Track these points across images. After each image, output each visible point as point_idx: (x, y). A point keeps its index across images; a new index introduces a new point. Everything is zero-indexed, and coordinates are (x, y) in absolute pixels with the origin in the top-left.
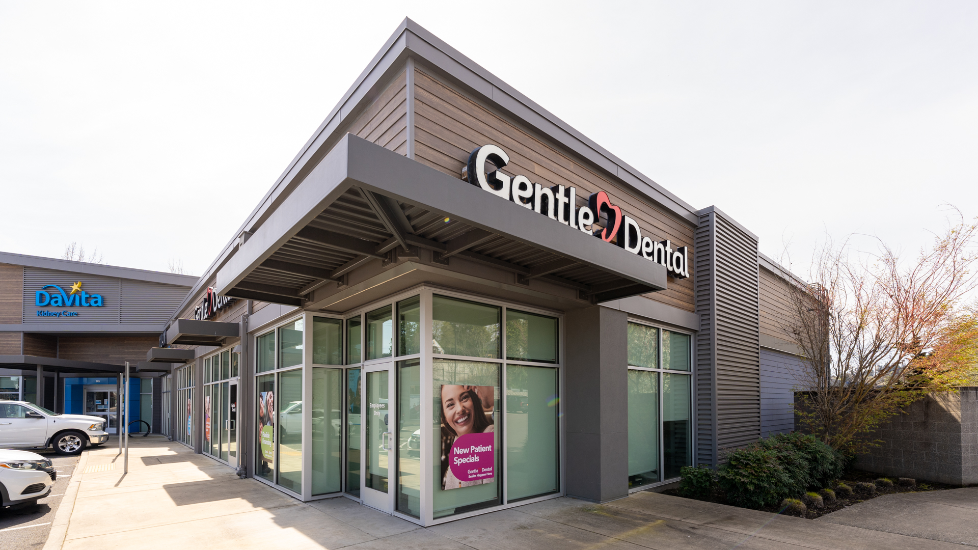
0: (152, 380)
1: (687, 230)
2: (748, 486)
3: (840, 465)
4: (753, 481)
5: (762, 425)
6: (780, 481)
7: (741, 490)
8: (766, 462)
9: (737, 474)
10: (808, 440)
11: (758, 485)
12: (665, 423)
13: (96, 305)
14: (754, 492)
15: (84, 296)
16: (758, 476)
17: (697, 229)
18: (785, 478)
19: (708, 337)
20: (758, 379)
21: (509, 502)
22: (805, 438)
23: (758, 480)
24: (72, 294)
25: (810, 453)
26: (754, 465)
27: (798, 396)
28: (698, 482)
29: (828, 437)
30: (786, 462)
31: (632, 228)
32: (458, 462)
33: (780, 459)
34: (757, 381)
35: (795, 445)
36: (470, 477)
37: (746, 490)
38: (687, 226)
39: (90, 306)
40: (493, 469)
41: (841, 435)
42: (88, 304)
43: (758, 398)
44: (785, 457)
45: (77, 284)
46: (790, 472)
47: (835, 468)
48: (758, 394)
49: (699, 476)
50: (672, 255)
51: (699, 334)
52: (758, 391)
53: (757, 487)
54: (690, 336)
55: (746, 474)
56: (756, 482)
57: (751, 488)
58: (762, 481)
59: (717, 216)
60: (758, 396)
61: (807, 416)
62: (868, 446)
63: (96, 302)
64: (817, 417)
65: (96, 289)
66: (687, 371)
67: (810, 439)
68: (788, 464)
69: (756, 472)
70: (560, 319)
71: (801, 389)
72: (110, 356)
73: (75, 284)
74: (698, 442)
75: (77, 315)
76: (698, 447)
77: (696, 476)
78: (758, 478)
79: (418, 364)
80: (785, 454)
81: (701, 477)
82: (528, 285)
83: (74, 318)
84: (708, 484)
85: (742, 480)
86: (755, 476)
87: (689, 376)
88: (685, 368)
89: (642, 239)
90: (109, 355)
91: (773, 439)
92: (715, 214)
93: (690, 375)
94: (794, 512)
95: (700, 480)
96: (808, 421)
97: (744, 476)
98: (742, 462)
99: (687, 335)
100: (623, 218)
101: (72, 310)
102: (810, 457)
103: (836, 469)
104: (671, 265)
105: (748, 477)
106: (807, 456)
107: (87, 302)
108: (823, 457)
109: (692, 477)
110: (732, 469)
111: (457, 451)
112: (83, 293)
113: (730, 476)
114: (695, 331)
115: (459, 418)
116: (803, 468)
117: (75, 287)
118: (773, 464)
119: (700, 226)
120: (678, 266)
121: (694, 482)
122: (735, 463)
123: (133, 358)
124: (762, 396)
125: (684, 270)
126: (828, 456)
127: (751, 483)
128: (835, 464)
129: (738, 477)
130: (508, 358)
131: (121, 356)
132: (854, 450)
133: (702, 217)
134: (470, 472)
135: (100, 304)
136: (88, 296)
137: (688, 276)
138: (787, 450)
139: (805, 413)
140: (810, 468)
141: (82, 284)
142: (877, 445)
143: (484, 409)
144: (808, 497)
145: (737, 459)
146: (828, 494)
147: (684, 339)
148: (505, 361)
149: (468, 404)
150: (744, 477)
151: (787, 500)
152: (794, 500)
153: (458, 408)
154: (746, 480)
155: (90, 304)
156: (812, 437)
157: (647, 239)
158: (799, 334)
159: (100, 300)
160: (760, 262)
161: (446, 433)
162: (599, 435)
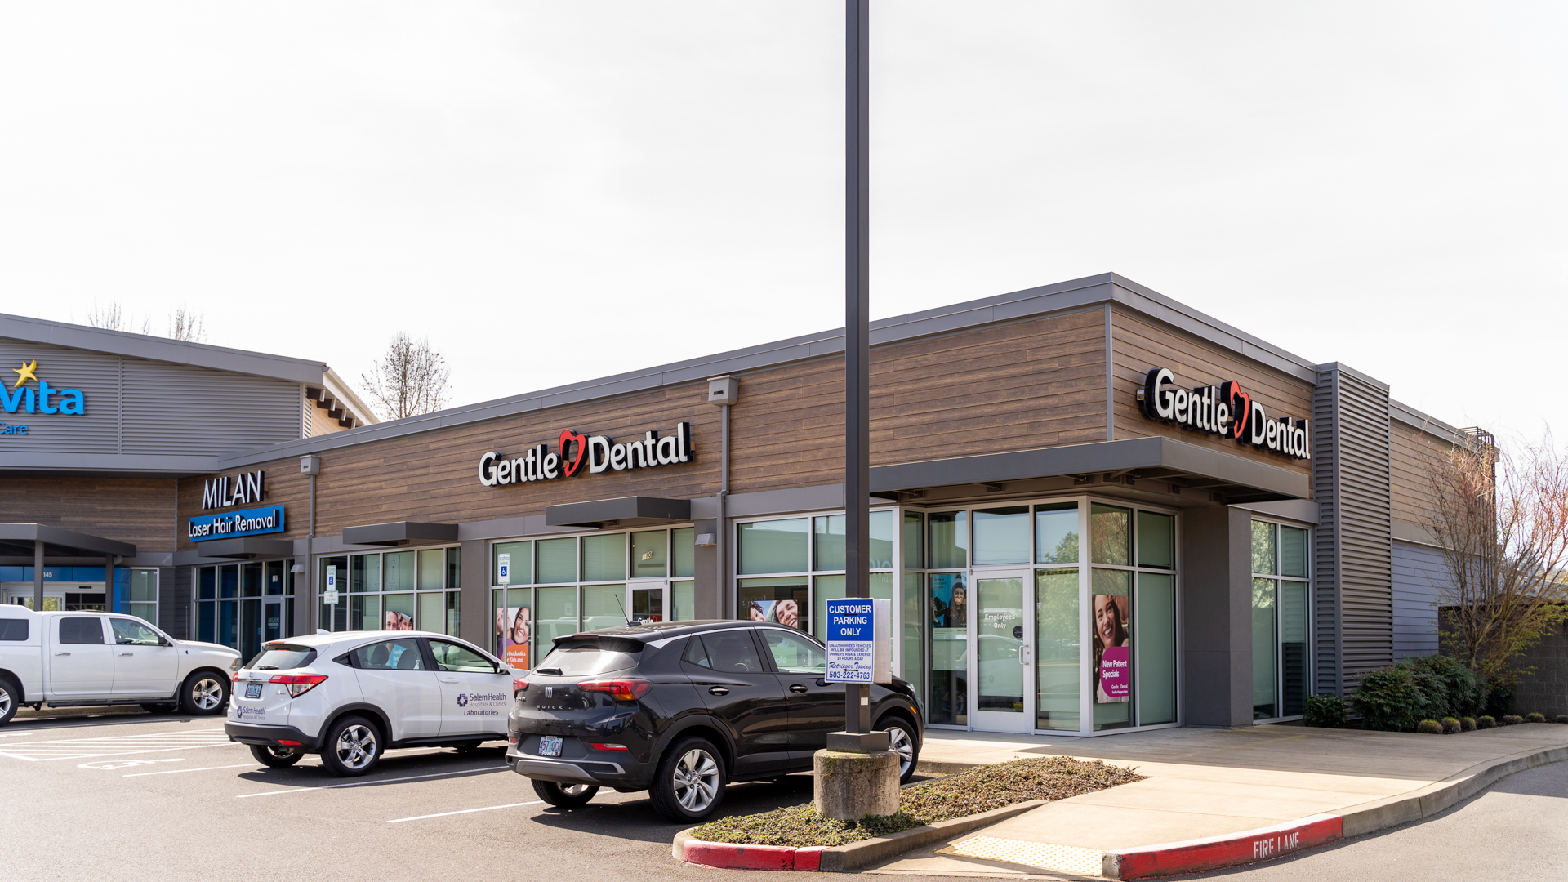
0: (158, 573)
1: (1305, 392)
2: (1385, 709)
3: (1485, 694)
4: (1390, 702)
5: (1394, 648)
6: (1416, 702)
7: (1377, 714)
8: (1402, 682)
9: (1372, 696)
10: (1449, 663)
11: (1395, 706)
12: (1286, 646)
13: (72, 411)
14: (1391, 715)
15: (44, 392)
16: (1395, 696)
17: (1316, 389)
18: (1423, 699)
19: (1330, 533)
20: (1390, 587)
21: (1141, 725)
22: (1445, 660)
23: (1395, 701)
24: (18, 387)
25: (1449, 676)
26: (1390, 685)
27: (1443, 610)
28: (1328, 711)
29: (1474, 664)
30: (1424, 685)
31: (1258, 412)
32: (1106, 675)
33: (1416, 679)
34: (1389, 590)
35: (1433, 667)
36: (1114, 692)
37: (1383, 712)
38: (1304, 387)
39: (58, 412)
40: (1129, 686)
41: (1488, 660)
42: (54, 410)
43: (1389, 614)
44: (1423, 680)
45: (28, 365)
46: (1427, 695)
47: (1477, 699)
48: (1389, 609)
49: (1328, 704)
50: (1293, 434)
51: (1319, 528)
52: (1390, 605)
53: (1394, 708)
54: (1307, 531)
55: (1382, 695)
56: (1393, 703)
57: (1388, 710)
58: (1399, 702)
59: (1341, 374)
60: (1390, 612)
61: (1450, 637)
62: (1521, 675)
63: (70, 405)
64: (1461, 639)
65: (70, 375)
66: (1304, 577)
67: (1450, 661)
68: (1425, 686)
69: (1392, 692)
70: (1176, 517)
71: (1445, 603)
72: (63, 519)
73: (25, 365)
74: (1318, 671)
75: (25, 431)
76: (1318, 678)
77: (1325, 704)
78: (1395, 698)
79: (1077, 572)
80: (1422, 675)
81: (1332, 706)
82: (1179, 493)
83: (19, 439)
84: (1339, 713)
85: (1379, 701)
86: (1392, 697)
87: (1306, 584)
88: (1301, 573)
89: (1267, 422)
90: (60, 517)
91: (1409, 662)
92: (1339, 372)
93: (1308, 583)
94: (1431, 731)
95: (1330, 708)
96: (1451, 643)
97: (1380, 697)
98: (1378, 683)
99: (1303, 530)
100: (1251, 402)
101: (16, 421)
102: (1449, 681)
103: (1479, 698)
104: (1293, 447)
105: (1384, 698)
106: (1445, 680)
107: (50, 405)
108: (1463, 681)
109: (1321, 706)
110: (1367, 692)
111: (1106, 664)
112: (43, 385)
113: (1366, 698)
114: (1313, 525)
115: (1106, 630)
116: (1440, 692)
117: (26, 372)
118: (1409, 683)
119: (1320, 385)
120: (1299, 448)
121: (1324, 711)
122: (1369, 685)
123: (115, 525)
124: (1395, 612)
125: (1305, 451)
126: (1468, 680)
127: (1387, 705)
128: (1478, 692)
129: (1374, 699)
130: (1140, 566)
131: (86, 519)
132: (1503, 679)
133: (1322, 374)
134: (1113, 688)
135: (79, 409)
136: (53, 391)
137: (1309, 457)
138: (1424, 673)
139: (1447, 633)
140: (1450, 694)
141: (37, 365)
142: (1529, 673)
143: (1122, 621)
144: (1446, 722)
145: (1372, 681)
146: (1468, 722)
147: (1299, 534)
148: (1136, 569)
149: (1111, 615)
150: (1381, 699)
151: (1425, 722)
152: (1430, 721)
153: (1105, 620)
154: (1382, 701)
155: (58, 410)
156: (1452, 659)
157: (1271, 422)
158: (1439, 532)
159: (79, 401)
160: (1393, 413)
161: (1097, 643)
162: (1229, 652)
